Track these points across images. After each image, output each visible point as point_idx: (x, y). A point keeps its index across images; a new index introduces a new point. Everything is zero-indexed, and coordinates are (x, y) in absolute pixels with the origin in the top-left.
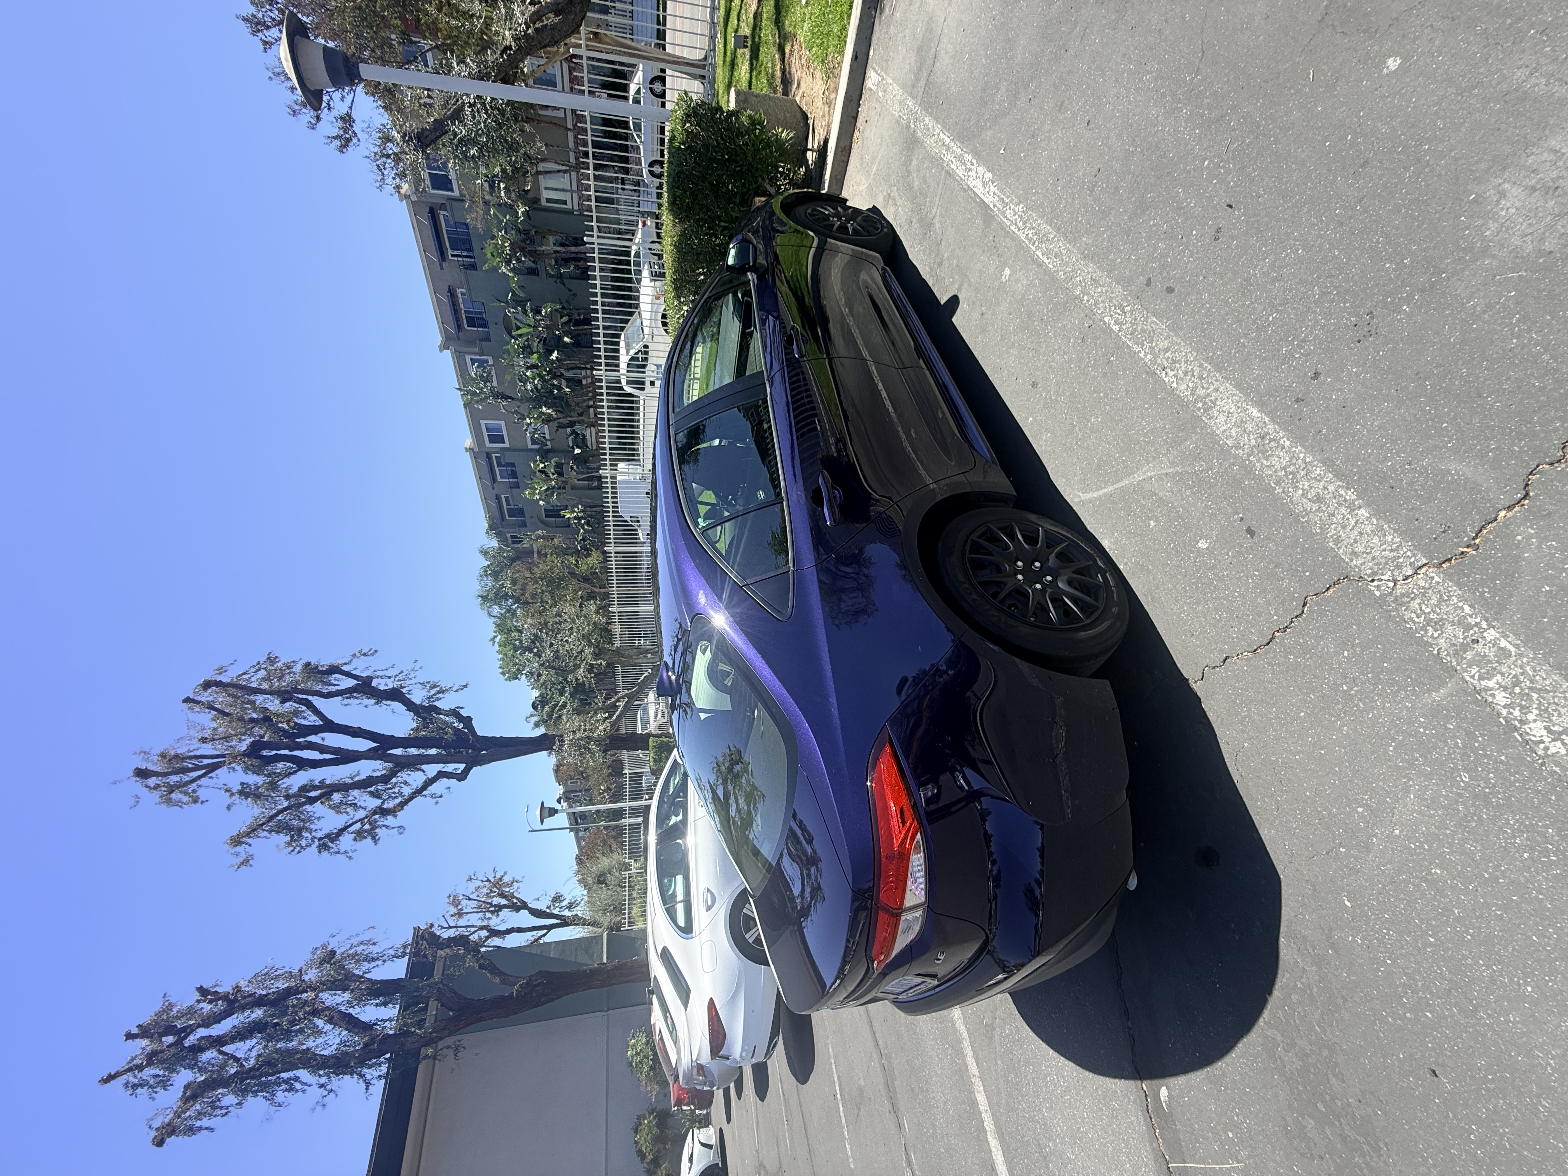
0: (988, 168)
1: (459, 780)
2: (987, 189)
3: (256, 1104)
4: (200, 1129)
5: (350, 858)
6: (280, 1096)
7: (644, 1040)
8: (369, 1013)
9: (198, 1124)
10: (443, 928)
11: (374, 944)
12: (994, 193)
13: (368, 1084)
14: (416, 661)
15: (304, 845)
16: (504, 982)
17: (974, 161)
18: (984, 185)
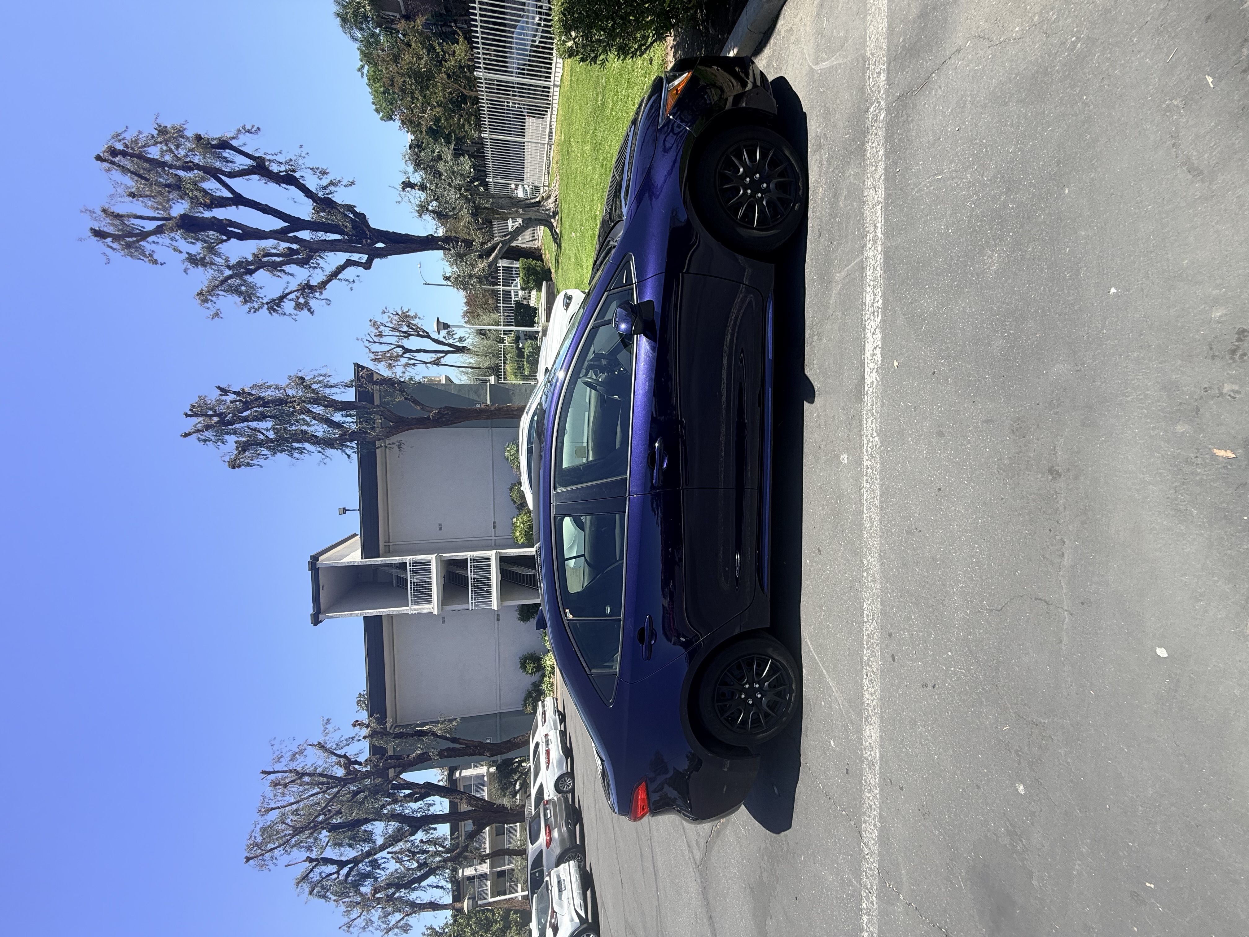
1: (366, 269)
3: (282, 457)
4: (254, 465)
5: (295, 320)
6: (296, 455)
7: (515, 449)
8: (338, 417)
9: (252, 462)
10: (369, 342)
11: (329, 376)
13: (349, 456)
14: (301, 146)
15: (256, 307)
16: (422, 409)
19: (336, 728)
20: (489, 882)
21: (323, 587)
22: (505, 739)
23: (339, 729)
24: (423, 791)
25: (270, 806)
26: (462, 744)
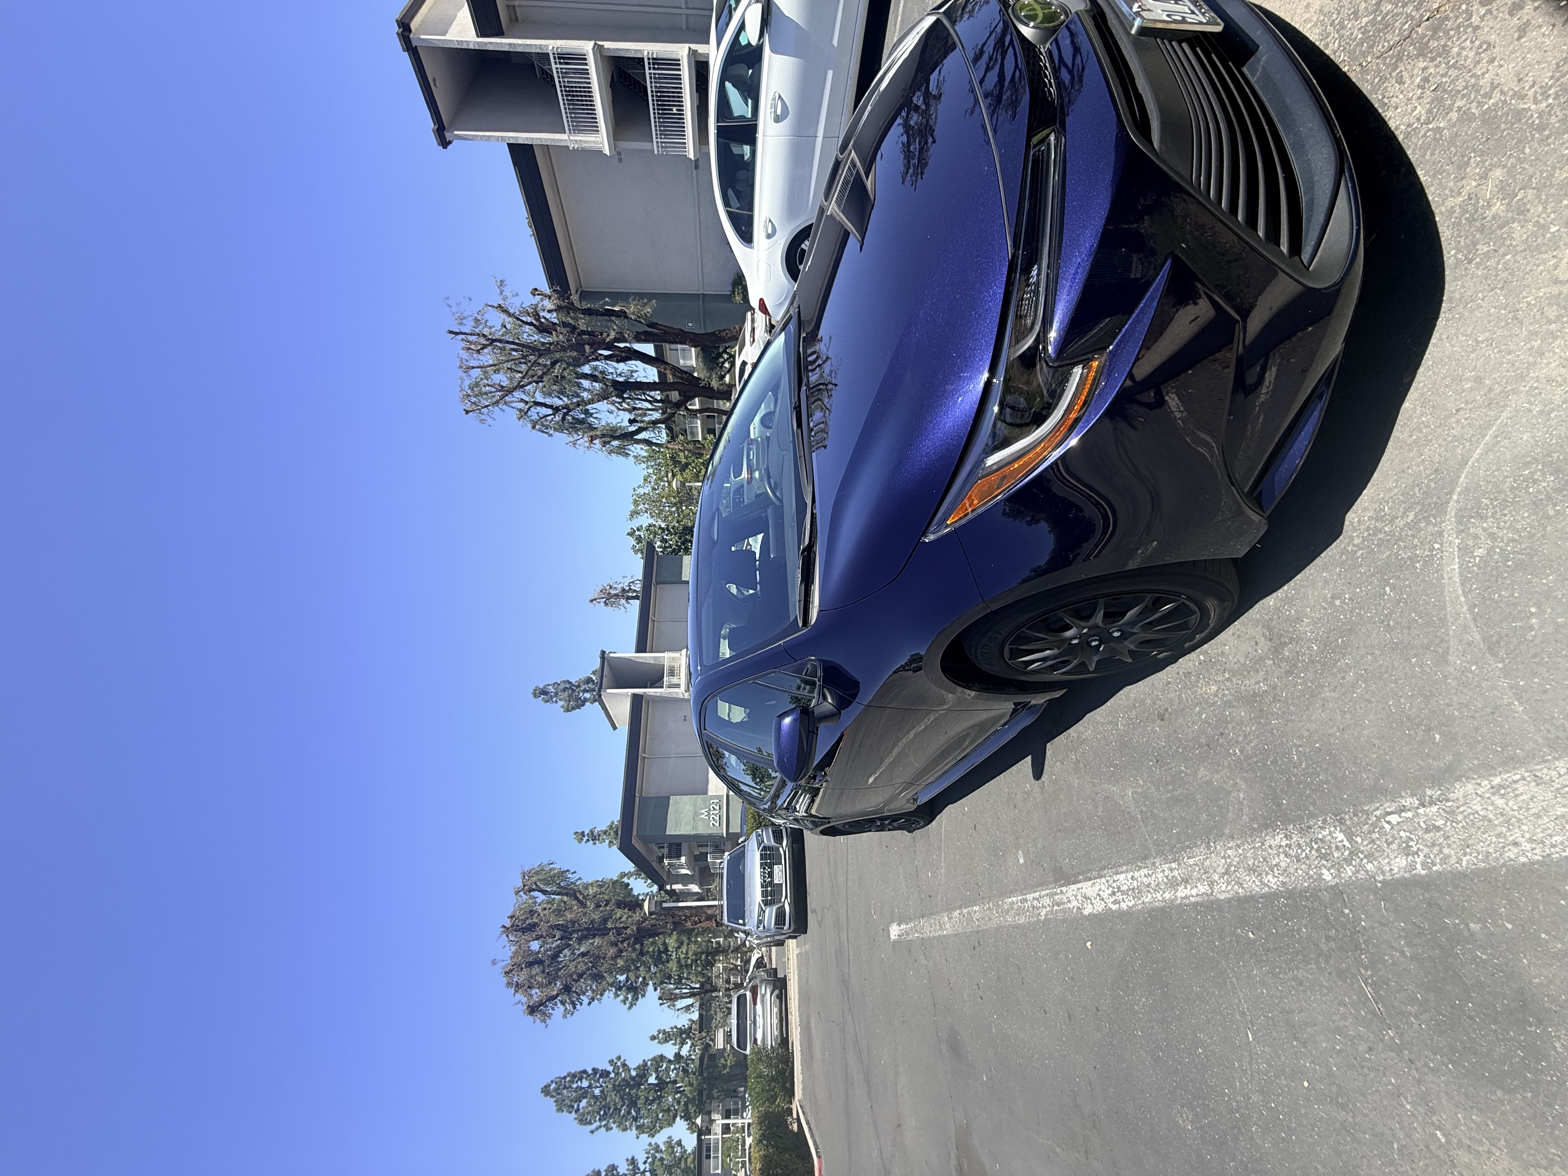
0: (1095, 916)
2: (1079, 897)
12: (1069, 901)
17: (1114, 907)
18: (1085, 897)
19: (514, 293)
20: (699, 422)
21: (434, 80)
22: (710, 330)
23: (517, 294)
24: (624, 355)
25: (471, 365)
26: (660, 330)
